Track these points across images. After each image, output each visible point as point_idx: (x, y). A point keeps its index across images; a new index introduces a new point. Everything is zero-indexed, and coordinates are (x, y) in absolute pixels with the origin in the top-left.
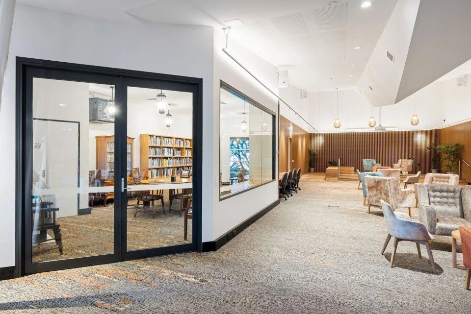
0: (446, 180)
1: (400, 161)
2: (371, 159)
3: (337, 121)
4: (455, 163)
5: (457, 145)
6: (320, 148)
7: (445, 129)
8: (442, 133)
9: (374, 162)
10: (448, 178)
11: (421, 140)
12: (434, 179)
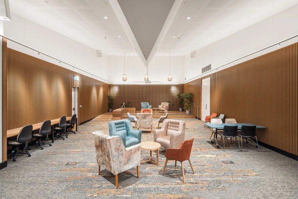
0: (177, 125)
1: (162, 103)
2: (146, 103)
3: (125, 76)
4: (190, 105)
5: (191, 94)
6: (115, 94)
7: (186, 84)
8: (184, 86)
9: (148, 104)
10: (178, 124)
11: (174, 90)
12: (169, 124)
